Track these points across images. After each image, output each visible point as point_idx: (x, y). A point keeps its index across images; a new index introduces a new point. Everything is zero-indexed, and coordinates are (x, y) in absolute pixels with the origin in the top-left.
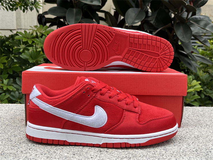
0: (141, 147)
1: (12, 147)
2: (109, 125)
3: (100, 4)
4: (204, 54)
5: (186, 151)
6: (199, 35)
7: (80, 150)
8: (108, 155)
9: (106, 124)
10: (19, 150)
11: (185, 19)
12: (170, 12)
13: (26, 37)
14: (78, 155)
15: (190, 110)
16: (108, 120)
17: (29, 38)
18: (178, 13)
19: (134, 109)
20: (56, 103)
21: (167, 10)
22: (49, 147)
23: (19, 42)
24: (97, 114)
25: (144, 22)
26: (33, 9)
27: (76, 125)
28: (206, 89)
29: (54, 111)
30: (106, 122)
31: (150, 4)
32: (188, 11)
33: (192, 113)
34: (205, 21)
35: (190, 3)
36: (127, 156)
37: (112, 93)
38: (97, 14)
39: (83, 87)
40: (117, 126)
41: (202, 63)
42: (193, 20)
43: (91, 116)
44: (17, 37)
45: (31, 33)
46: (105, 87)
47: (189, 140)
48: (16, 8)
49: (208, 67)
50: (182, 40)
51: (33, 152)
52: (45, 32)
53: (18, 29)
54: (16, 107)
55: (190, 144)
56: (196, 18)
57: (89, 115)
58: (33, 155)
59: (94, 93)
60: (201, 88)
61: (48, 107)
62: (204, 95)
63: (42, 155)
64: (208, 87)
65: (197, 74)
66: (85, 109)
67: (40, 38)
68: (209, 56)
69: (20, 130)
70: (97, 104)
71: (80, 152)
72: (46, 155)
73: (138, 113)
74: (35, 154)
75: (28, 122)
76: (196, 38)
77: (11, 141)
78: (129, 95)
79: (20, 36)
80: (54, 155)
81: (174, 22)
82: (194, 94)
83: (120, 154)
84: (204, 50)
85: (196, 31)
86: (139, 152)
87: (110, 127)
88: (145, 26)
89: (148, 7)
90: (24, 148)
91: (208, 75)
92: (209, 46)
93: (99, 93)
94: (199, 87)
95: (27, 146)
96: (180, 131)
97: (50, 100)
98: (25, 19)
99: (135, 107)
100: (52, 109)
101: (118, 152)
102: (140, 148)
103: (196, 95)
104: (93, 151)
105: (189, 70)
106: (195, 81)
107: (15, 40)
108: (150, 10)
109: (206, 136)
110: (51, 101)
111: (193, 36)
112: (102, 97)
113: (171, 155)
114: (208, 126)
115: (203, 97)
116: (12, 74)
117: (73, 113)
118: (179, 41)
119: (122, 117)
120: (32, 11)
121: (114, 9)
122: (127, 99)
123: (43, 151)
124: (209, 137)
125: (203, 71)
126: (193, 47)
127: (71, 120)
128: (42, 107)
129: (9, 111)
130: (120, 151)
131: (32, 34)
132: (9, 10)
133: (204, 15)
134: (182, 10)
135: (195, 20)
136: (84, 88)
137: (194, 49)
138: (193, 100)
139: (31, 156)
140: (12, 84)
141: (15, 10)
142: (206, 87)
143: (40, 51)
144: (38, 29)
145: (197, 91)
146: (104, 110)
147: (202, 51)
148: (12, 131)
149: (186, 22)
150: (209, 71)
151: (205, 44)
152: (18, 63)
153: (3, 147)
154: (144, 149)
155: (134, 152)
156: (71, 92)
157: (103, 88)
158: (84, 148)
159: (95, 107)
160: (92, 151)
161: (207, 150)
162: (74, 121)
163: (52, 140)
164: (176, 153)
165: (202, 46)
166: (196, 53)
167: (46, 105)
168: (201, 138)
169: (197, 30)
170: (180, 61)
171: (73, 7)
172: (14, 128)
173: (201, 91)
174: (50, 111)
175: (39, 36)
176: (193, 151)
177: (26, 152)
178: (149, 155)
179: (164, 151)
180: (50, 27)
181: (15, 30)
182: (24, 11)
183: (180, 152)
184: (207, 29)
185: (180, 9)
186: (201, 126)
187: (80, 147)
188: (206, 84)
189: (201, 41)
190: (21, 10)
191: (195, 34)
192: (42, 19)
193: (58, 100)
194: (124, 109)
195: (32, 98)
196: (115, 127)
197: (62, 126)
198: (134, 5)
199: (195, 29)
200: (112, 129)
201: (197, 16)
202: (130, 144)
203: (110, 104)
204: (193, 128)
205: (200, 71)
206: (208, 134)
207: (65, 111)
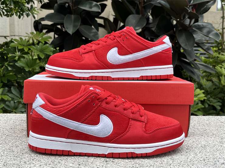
0: (147, 156)
1: (14, 158)
2: (115, 135)
3: (100, 11)
4: (207, 61)
5: (193, 160)
6: (202, 42)
7: (85, 160)
8: (115, 165)
9: (112, 133)
10: (22, 160)
11: (188, 26)
12: (172, 18)
13: (21, 44)
14: (84, 166)
15: (195, 119)
16: (113, 129)
17: (25, 45)
18: (180, 19)
19: (140, 118)
20: (61, 112)
21: (168, 17)
22: (53, 158)
23: (14, 50)
24: (102, 123)
25: (144, 29)
26: (29, 15)
27: (81, 134)
28: (209, 98)
29: (58, 120)
30: (112, 131)
31: (151, 10)
32: (191, 18)
33: (198, 122)
34: (208, 28)
35: (193, 10)
36: (134, 166)
37: (118, 102)
38: (96, 21)
39: (89, 95)
40: (123, 135)
41: (205, 72)
42: (195, 26)
43: (96, 125)
44: (12, 44)
45: (27, 40)
46: (110, 96)
47: (196, 150)
48: (12, 14)
49: (211, 76)
50: (185, 48)
51: (37, 163)
52: (41, 39)
53: (11, 36)
54: (14, 117)
55: (197, 153)
56: (199, 25)
57: (95, 124)
58: (37, 165)
59: (100, 102)
60: (205, 97)
61: (52, 116)
62: (208, 104)
63: (46, 166)
64: (211, 96)
65: (200, 83)
66: (90, 118)
67: (37, 45)
68: (212, 64)
69: (21, 141)
70: (103, 113)
71: (85, 162)
72: (50, 166)
73: (144, 122)
74: (39, 164)
75: (31, 132)
76: (199, 45)
77: (13, 152)
78: (134, 104)
79: (16, 43)
80: (59, 165)
81: (176, 29)
82: (197, 104)
83: (126, 164)
84: (207, 58)
85: (199, 39)
86: (146, 161)
87: (116, 136)
88: (147, 33)
89: (149, 14)
90: (27, 159)
91: (212, 84)
92: (212, 54)
93: (104, 102)
94: (202, 96)
95: (30, 157)
96: (186, 140)
97: (54, 109)
98: (18, 25)
99: (141, 116)
100: (57, 118)
101: (124, 162)
102: (146, 158)
103: (200, 105)
104: (99, 161)
105: (191, 79)
106: (198, 90)
107: (10, 47)
108: (151, 17)
109: (213, 145)
110: (55, 111)
111: (196, 43)
112: (108, 106)
113: (179, 164)
114: (214, 135)
115: (207, 106)
116: (6, 82)
117: (78, 123)
118: (181, 48)
119: (128, 126)
120: (29, 17)
121: (114, 16)
122: (133, 108)
123: (47, 161)
124: (216, 146)
125: (206, 79)
126: (196, 54)
127: (76, 129)
128: (46, 117)
129: (8, 121)
130: (127, 160)
131: (28, 41)
132: (3, 16)
133: (206, 21)
134: (184, 17)
135: (198, 27)
136: (89, 97)
137: (196, 56)
138: (196, 110)
139: (35, 166)
140: (7, 93)
141: (11, 16)
142: (209, 96)
143: (36, 59)
144: (34, 36)
145: (200, 100)
146: (110, 119)
147: (205, 58)
148: (13, 141)
149: (189, 29)
150: (212, 80)
151: (208, 51)
152: (13, 71)
153: (5, 158)
154: (151, 159)
155: (141, 162)
156: (76, 101)
157: (108, 97)
158: (89, 158)
159: (101, 116)
160: (97, 161)
161: (215, 160)
162: (79, 131)
163: (56, 151)
164: (184, 162)
165: (205, 54)
166: (200, 61)
167: (50, 114)
168: (208, 148)
169: (200, 37)
170: (182, 69)
171: (71, 13)
172: (15, 138)
173: (204, 100)
174: (54, 120)
175: (35, 44)
176: (201, 161)
177: (30, 162)
178: (156, 165)
179: (171, 161)
180: (47, 34)
181: (8, 36)
182: (19, 17)
183: (188, 162)
184: (210, 36)
185: (182, 16)
186: (207, 135)
187: (85, 157)
188: (209, 93)
189: (204, 48)
190: (17, 16)
191: (198, 42)
192: (38, 26)
193: (63, 109)
194: (130, 118)
195: (35, 107)
196: (121, 136)
197: (67, 136)
198: (134, 11)
199: (198, 36)
200: (118, 138)
201: (199, 23)
202: (137, 154)
203: (116, 112)
204: (200, 137)
205: (203, 79)
206: (214, 143)
207: (70, 120)
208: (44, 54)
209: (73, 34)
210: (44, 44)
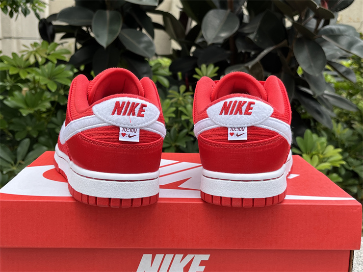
3: (156, 5)
11: (313, 31)
13: (15, 65)
17: (23, 66)
21: (278, 15)
26: (28, 12)
28: (348, 158)
32: (318, 17)
34: (348, 35)
35: (324, 5)
42: (327, 35)
45: (25, 57)
50: (308, 72)
53: (5, 38)
56: (332, 31)
62: (345, 169)
64: (351, 154)
67: (43, 66)
88: (239, 44)
89: (243, 7)
91: (352, 132)
92: (354, 81)
94: (338, 159)
105: (317, 123)
106: (330, 148)
108: (246, 12)
111: (328, 63)
120: (28, 16)
121: (181, 8)
131: (28, 59)
134: (307, 16)
135: (331, 34)
142: (347, 154)
144: (38, 50)
149: (314, 37)
171: (104, 7)
175: (40, 64)
182: (11, 15)
184: (352, 51)
185: (304, 13)
188: (347, 148)
190: (6, 13)
191: (331, 59)
192: (47, 30)
199: (330, 49)
201: (332, 26)
208: (56, 82)
209: (108, 47)
210: (57, 65)
